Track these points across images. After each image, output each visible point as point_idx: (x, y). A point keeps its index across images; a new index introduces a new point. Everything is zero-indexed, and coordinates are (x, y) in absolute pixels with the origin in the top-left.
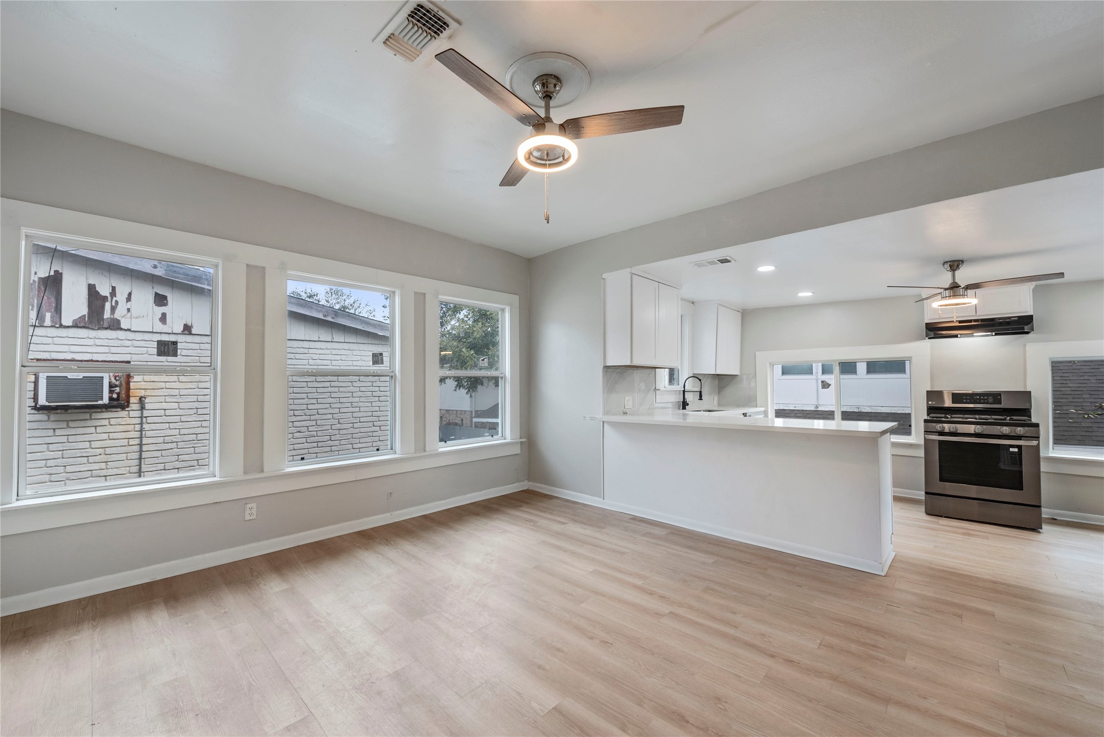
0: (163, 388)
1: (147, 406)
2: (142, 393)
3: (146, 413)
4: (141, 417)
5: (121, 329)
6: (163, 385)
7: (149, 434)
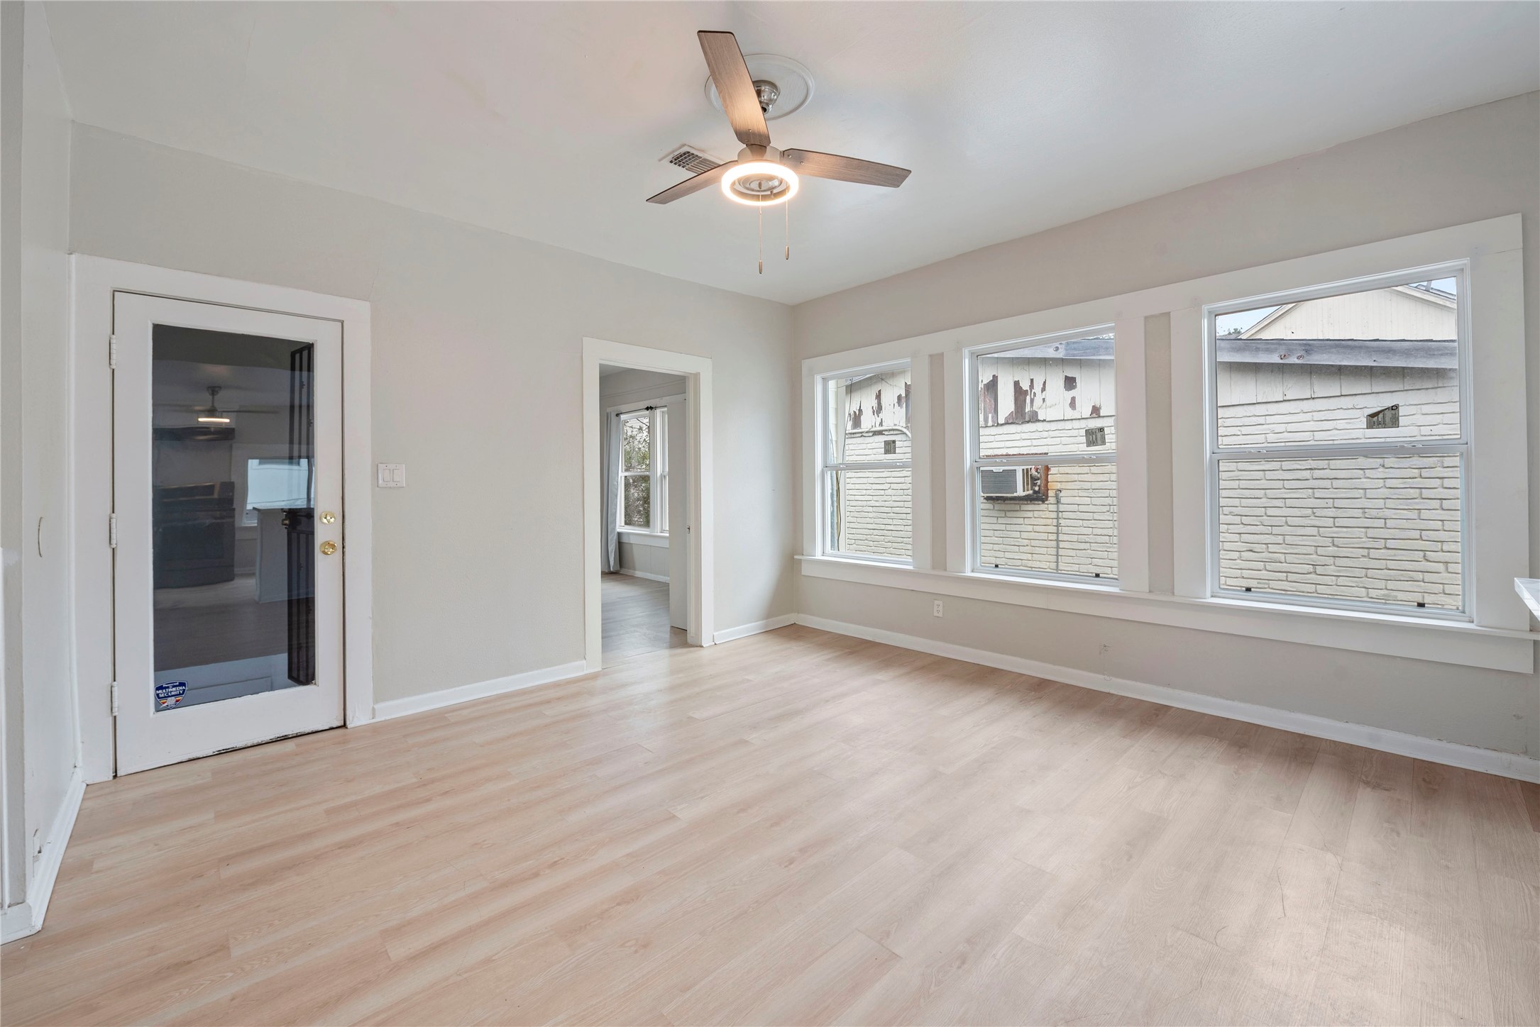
0: (1076, 481)
1: (1063, 500)
2: (1059, 486)
3: (1062, 508)
4: (1058, 512)
5: (1039, 421)
6: (1076, 477)
7: (1065, 530)
